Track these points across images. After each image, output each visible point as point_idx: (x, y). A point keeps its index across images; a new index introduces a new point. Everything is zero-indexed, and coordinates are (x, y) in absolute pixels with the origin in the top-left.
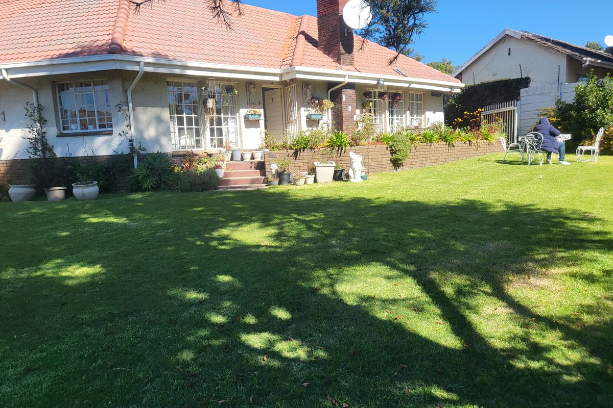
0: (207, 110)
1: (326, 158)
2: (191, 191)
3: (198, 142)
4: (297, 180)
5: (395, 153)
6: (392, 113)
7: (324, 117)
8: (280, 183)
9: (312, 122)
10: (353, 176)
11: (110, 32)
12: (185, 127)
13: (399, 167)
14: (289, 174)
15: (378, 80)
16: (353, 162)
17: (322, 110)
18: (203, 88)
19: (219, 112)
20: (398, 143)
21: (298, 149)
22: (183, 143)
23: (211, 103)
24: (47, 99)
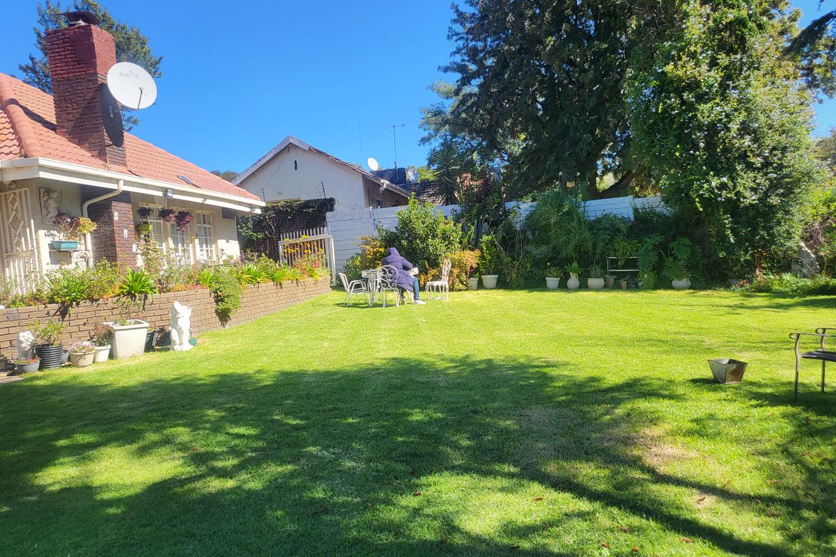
4: (81, 356)
5: (222, 300)
7: (78, 246)
8: (43, 366)
10: (178, 342)
13: (227, 321)
14: (59, 346)
15: (165, 190)
16: (178, 318)
17: (76, 236)
20: (227, 285)
21: (67, 302)
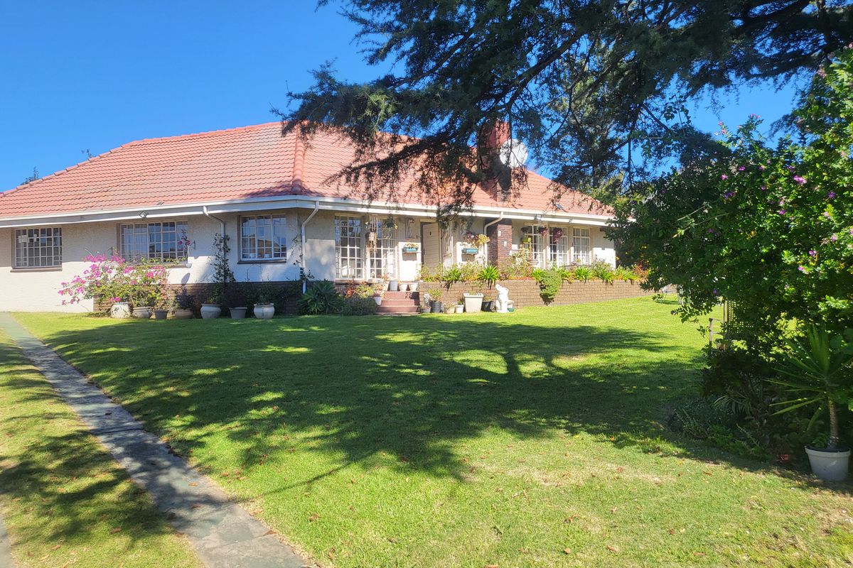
0: (369, 243)
1: (475, 291)
2: (353, 315)
3: (359, 272)
4: (448, 309)
5: (545, 288)
6: (554, 249)
7: (480, 251)
8: (432, 311)
9: (467, 256)
12: (348, 258)
13: (550, 302)
14: (441, 303)
16: (500, 294)
17: (478, 245)
18: (367, 223)
19: (379, 244)
20: (548, 279)
21: (450, 281)
22: (345, 273)
23: (372, 237)
24: (232, 232)
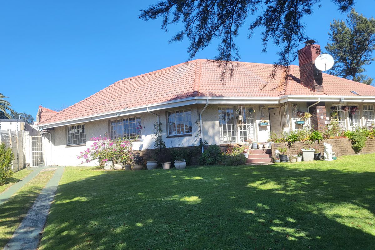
0: (239, 122)
1: (310, 147)
2: (232, 165)
3: (234, 138)
4: (291, 159)
5: (355, 143)
6: (351, 118)
7: (305, 122)
8: (281, 161)
9: (298, 126)
10: (327, 157)
11: (193, 86)
12: (227, 131)
13: (359, 152)
14: (286, 156)
15: (340, 99)
16: (326, 149)
17: (304, 119)
18: (237, 110)
19: (245, 123)
20: (357, 137)
21: (291, 141)
22: (225, 140)
23: (240, 118)
24: (163, 120)
